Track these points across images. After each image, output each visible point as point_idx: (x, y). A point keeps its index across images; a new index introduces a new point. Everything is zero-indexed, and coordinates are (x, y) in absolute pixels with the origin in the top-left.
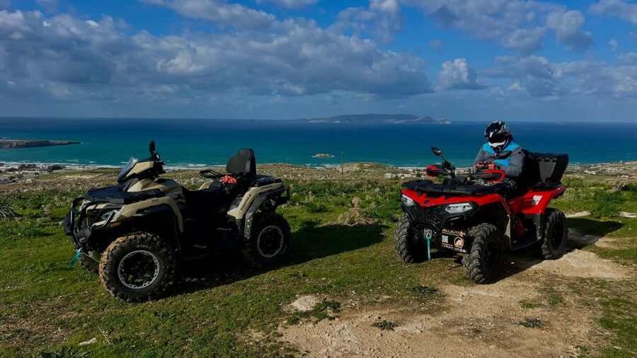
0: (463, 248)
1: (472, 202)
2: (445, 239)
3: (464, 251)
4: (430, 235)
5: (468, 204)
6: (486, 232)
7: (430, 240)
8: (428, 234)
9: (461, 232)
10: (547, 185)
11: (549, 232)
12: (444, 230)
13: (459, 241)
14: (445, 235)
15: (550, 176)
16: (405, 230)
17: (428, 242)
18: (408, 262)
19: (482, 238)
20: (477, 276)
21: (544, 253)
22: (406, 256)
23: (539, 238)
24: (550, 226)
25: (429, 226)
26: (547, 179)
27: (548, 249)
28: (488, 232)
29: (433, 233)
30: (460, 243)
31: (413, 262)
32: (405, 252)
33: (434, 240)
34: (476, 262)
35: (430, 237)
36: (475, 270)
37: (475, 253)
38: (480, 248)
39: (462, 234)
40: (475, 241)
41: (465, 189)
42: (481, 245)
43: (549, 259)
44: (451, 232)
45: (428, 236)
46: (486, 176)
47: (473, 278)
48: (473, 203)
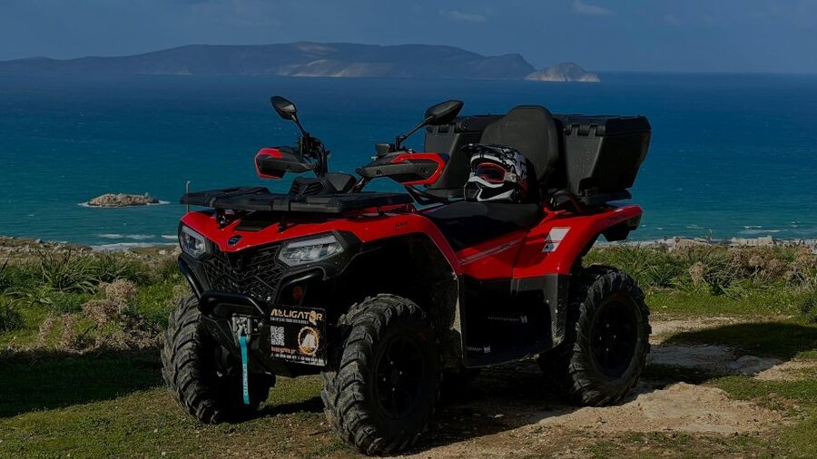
0: (318, 355)
1: (341, 233)
2: (278, 336)
3: (321, 363)
4: (248, 331)
5: (331, 239)
6: (381, 315)
7: (249, 345)
8: (241, 328)
9: (313, 313)
10: (584, 200)
11: (585, 327)
12: (275, 312)
13: (308, 336)
14: (278, 324)
15: (589, 175)
16: (192, 328)
17: (244, 351)
18: (205, 420)
19: (371, 330)
20: (360, 432)
21: (577, 386)
22: (196, 403)
23: (557, 340)
24: (590, 312)
25: (243, 308)
26: (585, 184)
27: (587, 372)
28: (388, 315)
29: (254, 325)
30: (310, 342)
31: (219, 421)
32: (191, 391)
33: (256, 345)
34: (352, 392)
35: (248, 338)
36: (352, 414)
37: (351, 370)
38: (362, 356)
39: (314, 317)
40: (352, 337)
41: (327, 200)
42: (365, 348)
43: (593, 404)
44: (291, 313)
45: (243, 334)
46: (397, 169)
47: (352, 439)
48: (347, 237)
